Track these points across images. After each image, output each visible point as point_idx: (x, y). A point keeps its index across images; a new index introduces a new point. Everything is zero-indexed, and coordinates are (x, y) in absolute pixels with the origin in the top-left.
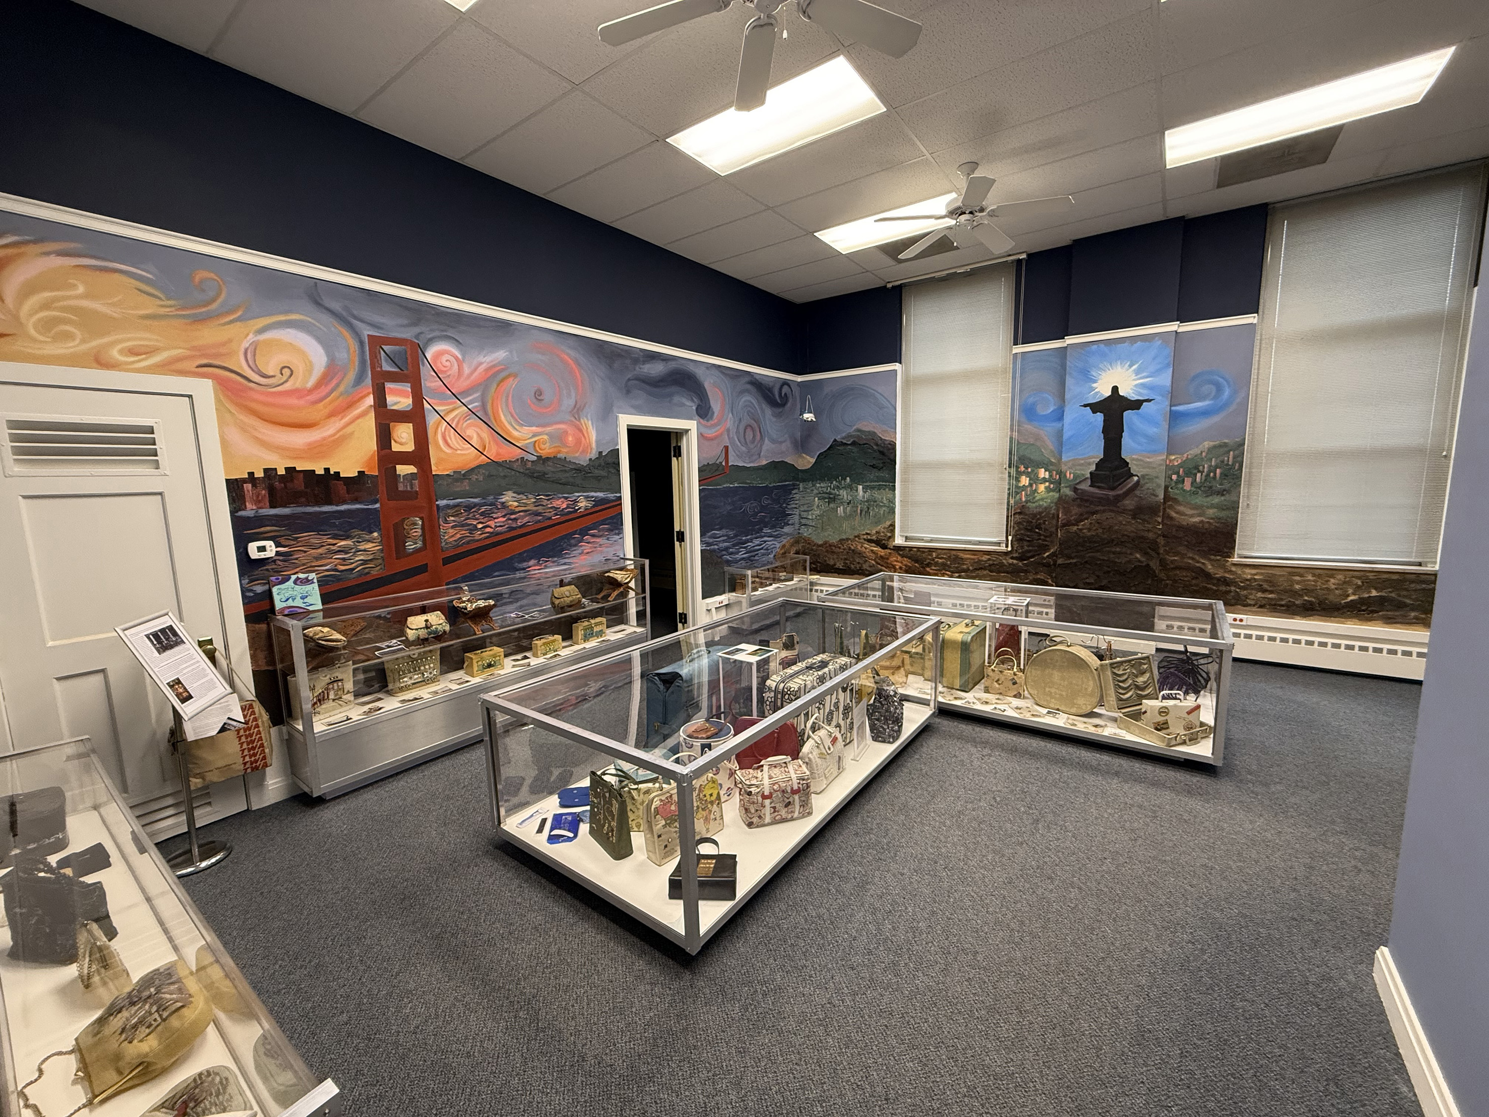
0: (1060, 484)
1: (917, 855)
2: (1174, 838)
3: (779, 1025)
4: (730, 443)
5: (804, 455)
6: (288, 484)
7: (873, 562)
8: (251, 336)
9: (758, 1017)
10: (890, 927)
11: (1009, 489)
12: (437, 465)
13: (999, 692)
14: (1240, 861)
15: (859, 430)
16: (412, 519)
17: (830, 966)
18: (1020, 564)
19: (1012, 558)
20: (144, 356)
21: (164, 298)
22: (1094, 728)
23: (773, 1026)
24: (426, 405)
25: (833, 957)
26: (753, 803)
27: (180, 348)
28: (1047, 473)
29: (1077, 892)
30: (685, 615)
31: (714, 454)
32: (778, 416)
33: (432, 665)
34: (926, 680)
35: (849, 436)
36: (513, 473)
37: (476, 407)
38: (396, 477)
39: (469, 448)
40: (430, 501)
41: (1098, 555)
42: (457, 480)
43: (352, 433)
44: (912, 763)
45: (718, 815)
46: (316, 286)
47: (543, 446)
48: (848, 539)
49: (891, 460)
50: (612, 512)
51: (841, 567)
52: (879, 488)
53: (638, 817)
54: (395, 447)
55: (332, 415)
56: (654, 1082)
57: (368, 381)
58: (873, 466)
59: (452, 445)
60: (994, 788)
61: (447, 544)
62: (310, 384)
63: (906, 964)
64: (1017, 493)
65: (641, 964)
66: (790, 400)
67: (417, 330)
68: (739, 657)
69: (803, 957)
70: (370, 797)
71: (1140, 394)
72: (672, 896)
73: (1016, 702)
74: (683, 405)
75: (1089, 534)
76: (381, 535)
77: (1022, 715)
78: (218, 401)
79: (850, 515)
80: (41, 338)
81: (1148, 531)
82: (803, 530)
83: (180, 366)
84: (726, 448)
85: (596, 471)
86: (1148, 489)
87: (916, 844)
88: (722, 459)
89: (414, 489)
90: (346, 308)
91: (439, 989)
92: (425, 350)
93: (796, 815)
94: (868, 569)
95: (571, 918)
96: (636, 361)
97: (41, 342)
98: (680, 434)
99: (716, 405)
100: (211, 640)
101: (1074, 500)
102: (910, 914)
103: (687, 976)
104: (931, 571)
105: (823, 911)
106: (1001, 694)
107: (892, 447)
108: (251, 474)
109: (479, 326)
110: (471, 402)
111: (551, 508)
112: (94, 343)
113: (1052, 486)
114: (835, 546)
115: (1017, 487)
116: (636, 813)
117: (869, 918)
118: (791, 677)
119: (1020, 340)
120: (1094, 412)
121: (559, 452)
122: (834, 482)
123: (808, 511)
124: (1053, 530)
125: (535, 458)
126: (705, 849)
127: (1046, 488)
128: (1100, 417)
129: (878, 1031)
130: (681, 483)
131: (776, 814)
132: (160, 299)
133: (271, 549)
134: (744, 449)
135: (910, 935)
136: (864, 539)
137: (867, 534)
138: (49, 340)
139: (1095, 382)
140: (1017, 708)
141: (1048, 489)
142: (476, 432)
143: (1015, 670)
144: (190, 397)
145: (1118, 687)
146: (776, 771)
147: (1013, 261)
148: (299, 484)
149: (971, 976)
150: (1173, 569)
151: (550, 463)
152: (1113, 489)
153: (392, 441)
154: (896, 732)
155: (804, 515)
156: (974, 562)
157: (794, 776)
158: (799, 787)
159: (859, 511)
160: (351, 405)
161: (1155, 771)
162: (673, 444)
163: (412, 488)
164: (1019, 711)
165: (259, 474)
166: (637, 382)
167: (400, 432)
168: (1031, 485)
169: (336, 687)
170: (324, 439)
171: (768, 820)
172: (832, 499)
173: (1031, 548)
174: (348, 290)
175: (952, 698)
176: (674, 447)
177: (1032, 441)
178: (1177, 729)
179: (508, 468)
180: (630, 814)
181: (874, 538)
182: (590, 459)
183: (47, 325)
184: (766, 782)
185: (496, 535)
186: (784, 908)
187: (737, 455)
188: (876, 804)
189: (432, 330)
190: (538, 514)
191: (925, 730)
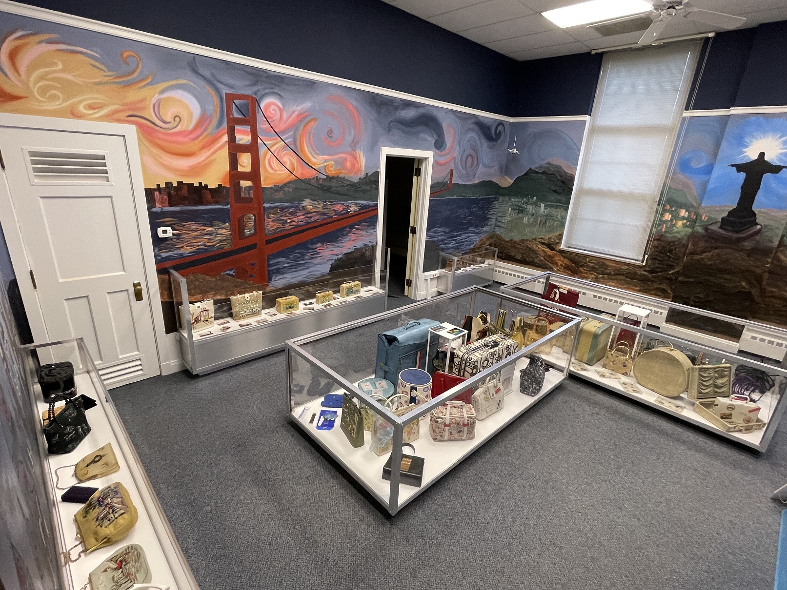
0: (695, 222)
1: (536, 476)
2: (714, 498)
3: (437, 566)
4: (455, 168)
5: (506, 177)
6: (179, 192)
7: (542, 258)
8: (157, 95)
9: (425, 558)
10: (511, 520)
11: (654, 221)
12: (264, 180)
13: (613, 369)
14: (758, 523)
15: (549, 163)
16: (249, 215)
17: (471, 537)
18: (650, 276)
19: (645, 271)
20: (97, 110)
21: (106, 70)
22: (676, 408)
23: (433, 566)
24: (259, 141)
25: (474, 532)
26: (439, 428)
27: (117, 104)
28: (687, 213)
29: (637, 522)
30: (411, 281)
31: (443, 175)
32: (491, 148)
33: (257, 305)
34: (564, 352)
35: (541, 167)
36: (311, 187)
37: (290, 142)
38: (240, 188)
39: (285, 170)
40: (260, 204)
41: (712, 279)
42: (276, 191)
43: (215, 160)
44: (545, 411)
45: (416, 431)
46: (194, 59)
47: (330, 169)
48: (527, 240)
49: (569, 188)
50: (371, 214)
51: (519, 258)
52: (557, 207)
53: (369, 423)
54: (240, 169)
55: (203, 147)
56: (364, 582)
57: (225, 125)
58: (555, 191)
59: (274, 168)
60: (596, 439)
61: (269, 231)
62: (191, 127)
63: (517, 545)
64: (659, 225)
65: (362, 513)
66: (502, 137)
67: (255, 88)
68: (442, 333)
69: (456, 528)
70: (222, 377)
71: (781, 160)
72: (383, 478)
73: (624, 379)
74: (426, 140)
75: (709, 262)
76: (230, 225)
77: (626, 389)
78: (139, 140)
79: (532, 223)
80: (42, 99)
81: (758, 267)
82: (497, 229)
83: (117, 116)
84: (452, 171)
85: (363, 186)
86: (767, 236)
87: (537, 468)
88: (448, 179)
89: (250, 196)
90: (212, 74)
91: (256, 503)
92: (260, 102)
93: (464, 438)
94: (538, 262)
95: (326, 476)
96: (397, 108)
97: (43, 102)
98: (420, 161)
99: (449, 139)
100: (140, 283)
101: (703, 236)
102: (525, 514)
103: (388, 525)
104: (583, 270)
105: (471, 501)
106: (613, 370)
107: (572, 178)
108: (158, 185)
109: (295, 85)
110: (287, 138)
111: (333, 210)
112: (70, 102)
113: (688, 223)
114: (517, 244)
115: (660, 220)
116: (368, 421)
117: (499, 511)
118: (473, 350)
119: (691, 106)
120: (739, 171)
121: (341, 173)
122: (525, 199)
123: (503, 217)
124: (681, 255)
125: (325, 177)
126: (406, 451)
127: (683, 224)
128: (743, 175)
129: (494, 583)
130: (418, 194)
131: (452, 436)
132: (104, 71)
133: (170, 232)
134: (464, 172)
135: (522, 528)
136: (539, 242)
137: (542, 238)
138: (45, 100)
139: (746, 147)
140: (624, 383)
141: (685, 225)
142: (289, 159)
143: (627, 357)
144: (124, 136)
145: (700, 384)
146: (455, 410)
147: (701, 39)
148: (185, 192)
149: (556, 562)
150: (769, 297)
151: (334, 181)
152: (737, 232)
153: (238, 165)
154: (537, 390)
155: (499, 219)
156: (615, 269)
157: (466, 415)
158: (468, 423)
159: (539, 222)
160: (214, 141)
161: (712, 446)
162: (416, 166)
163: (249, 196)
164: (624, 386)
165: (163, 186)
166: (395, 123)
167: (243, 158)
168: (671, 220)
169: (205, 314)
170: (199, 163)
171: (446, 438)
172: (521, 211)
173: (660, 266)
174: (214, 62)
175: (579, 368)
176: (416, 169)
177: (681, 187)
178: (737, 419)
179: (307, 183)
180: (364, 420)
181: (546, 242)
182: (360, 178)
183: (43, 91)
184: (448, 416)
185: (298, 227)
186: (448, 494)
187: (459, 177)
188: (515, 437)
189: (265, 89)
190: (324, 214)
191: (559, 388)
